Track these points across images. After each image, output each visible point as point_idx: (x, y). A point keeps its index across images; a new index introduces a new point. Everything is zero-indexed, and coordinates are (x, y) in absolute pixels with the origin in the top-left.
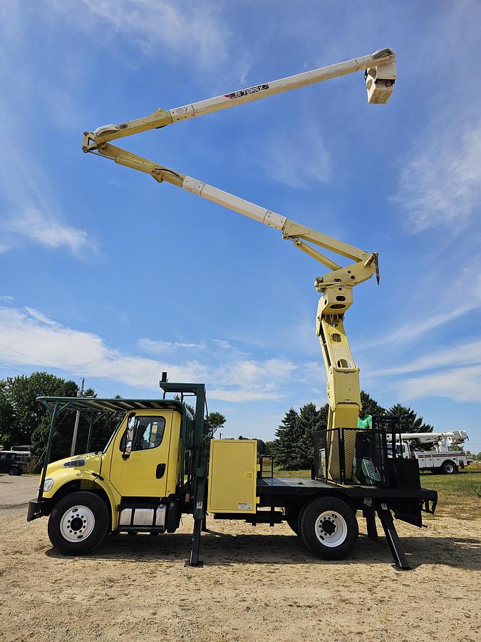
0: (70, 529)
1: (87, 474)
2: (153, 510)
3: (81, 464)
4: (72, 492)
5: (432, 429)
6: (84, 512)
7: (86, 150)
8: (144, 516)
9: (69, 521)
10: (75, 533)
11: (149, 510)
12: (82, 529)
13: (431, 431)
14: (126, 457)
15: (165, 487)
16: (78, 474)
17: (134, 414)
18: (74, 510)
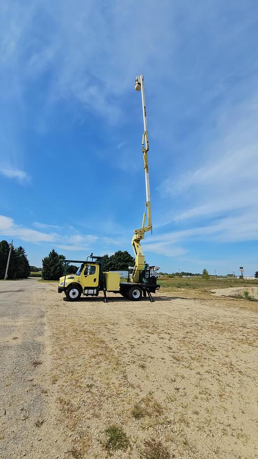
0: (72, 295)
1: (76, 281)
2: (93, 290)
3: (73, 278)
4: (72, 286)
6: (76, 290)
12: (76, 295)
14: (86, 277)
15: (96, 284)
16: (74, 281)
17: (87, 265)
18: (73, 290)
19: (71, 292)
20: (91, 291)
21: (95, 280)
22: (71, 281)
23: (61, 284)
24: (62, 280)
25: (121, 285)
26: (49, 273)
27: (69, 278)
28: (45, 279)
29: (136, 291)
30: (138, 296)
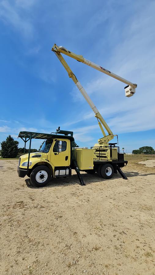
0: (40, 178)
1: (43, 159)
2: (65, 170)
3: (39, 156)
4: (38, 167)
6: (44, 173)
7: (53, 50)
8: (62, 172)
10: (42, 180)
12: (44, 178)
14: (56, 154)
15: (68, 163)
16: (41, 160)
17: (57, 140)
18: (41, 172)
19: (38, 175)
22: (37, 160)
23: (23, 165)
24: (25, 159)
26: (7, 153)
27: (33, 157)
28: (4, 158)
29: (108, 168)
30: (109, 174)
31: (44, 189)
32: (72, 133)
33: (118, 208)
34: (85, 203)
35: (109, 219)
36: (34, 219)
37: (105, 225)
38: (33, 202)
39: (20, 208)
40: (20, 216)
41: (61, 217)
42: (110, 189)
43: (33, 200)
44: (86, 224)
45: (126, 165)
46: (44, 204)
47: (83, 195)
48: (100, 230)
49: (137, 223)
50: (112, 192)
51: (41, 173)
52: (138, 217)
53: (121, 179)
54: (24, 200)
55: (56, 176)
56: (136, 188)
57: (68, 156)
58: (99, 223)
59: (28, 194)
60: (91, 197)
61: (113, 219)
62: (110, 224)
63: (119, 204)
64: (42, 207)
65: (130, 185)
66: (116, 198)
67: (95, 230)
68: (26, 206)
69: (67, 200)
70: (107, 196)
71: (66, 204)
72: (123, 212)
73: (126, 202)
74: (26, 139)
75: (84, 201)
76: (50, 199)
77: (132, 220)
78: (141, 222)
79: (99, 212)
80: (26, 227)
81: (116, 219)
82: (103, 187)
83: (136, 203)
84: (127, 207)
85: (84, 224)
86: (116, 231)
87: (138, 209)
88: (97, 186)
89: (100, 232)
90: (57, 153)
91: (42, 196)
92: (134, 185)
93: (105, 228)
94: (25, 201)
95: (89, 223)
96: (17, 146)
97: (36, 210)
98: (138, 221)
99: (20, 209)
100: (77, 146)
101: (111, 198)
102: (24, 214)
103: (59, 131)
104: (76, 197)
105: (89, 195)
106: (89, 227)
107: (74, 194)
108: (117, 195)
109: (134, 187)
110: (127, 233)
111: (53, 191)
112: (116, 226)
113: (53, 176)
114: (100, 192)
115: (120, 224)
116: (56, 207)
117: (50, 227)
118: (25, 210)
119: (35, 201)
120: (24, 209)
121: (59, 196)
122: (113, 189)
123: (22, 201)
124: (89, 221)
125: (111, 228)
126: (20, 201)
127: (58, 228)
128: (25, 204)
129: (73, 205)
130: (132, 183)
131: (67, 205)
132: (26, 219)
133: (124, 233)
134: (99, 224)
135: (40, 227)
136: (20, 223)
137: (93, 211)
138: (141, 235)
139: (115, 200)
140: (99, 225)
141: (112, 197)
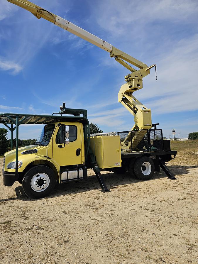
0: (38, 185)
2: (77, 171)
5: (103, 132)
6: (43, 176)
9: (36, 182)
10: (41, 187)
11: (75, 171)
12: (44, 184)
13: (102, 133)
14: (60, 147)
15: (81, 160)
16: (37, 157)
17: (60, 124)
18: (38, 176)
19: (35, 180)
20: (73, 174)
21: (78, 152)
22: (32, 158)
23: (10, 167)
25: (124, 157)
27: (25, 153)
29: (145, 164)
30: (148, 172)
31: (44, 200)
32: (85, 112)
33: (157, 223)
34: (107, 219)
35: (142, 241)
36: (25, 246)
37: (133, 250)
38: (26, 222)
39: (5, 231)
40: (5, 243)
41: (67, 241)
42: (147, 196)
43: (26, 219)
44: (105, 250)
45: (175, 157)
46: (42, 224)
47: (105, 206)
48: (126, 258)
49: (183, 245)
50: (149, 200)
51: (39, 178)
52: (186, 235)
53: (166, 180)
54: (12, 219)
55: (62, 181)
56: (189, 193)
57: (80, 149)
58: (125, 247)
59: (19, 210)
60: (116, 209)
61: (147, 241)
62: (142, 249)
63: (159, 218)
64: (40, 228)
65: (179, 188)
66: (154, 209)
67: (118, 258)
68: (15, 229)
69: (79, 215)
70: (141, 207)
71: (77, 221)
72: (164, 230)
73: (171, 214)
74: (12, 126)
75: (105, 215)
76: (53, 216)
77: (176, 241)
78: (190, 243)
79: (127, 232)
80: (13, 259)
81: (151, 240)
82: (136, 193)
83: (186, 215)
84: (171, 222)
85: (102, 250)
86: (150, 258)
87: (187, 224)
88: (127, 192)
89: (126, 261)
90: (63, 145)
91: (42, 212)
92: (185, 187)
93: (133, 255)
94: (13, 221)
95: (109, 249)
96: (5, 135)
97: (30, 234)
98: (185, 242)
99: (4, 233)
100: (100, 132)
101: (147, 210)
102: (11, 241)
103: (64, 110)
104: (94, 210)
105: (114, 206)
106: (108, 254)
107: (90, 206)
108: (158, 204)
109: (186, 191)
110: (166, 260)
111: (59, 203)
112: (151, 251)
113: (58, 181)
114: (131, 201)
115: (156, 248)
116: (61, 228)
117: (50, 257)
118: (12, 234)
119: (30, 220)
120: (11, 232)
121: (67, 210)
122: (152, 195)
123: (9, 221)
124: (109, 246)
125: (143, 254)
126: (5, 221)
127: (62, 259)
128: (13, 225)
129: (88, 223)
130: (182, 185)
131: (79, 222)
132: (13, 247)
133: (162, 260)
134: (124, 249)
135: (34, 257)
136: (3, 253)
137: (119, 230)
138: (187, 262)
139: (153, 212)
140: (124, 251)
141: (149, 207)
